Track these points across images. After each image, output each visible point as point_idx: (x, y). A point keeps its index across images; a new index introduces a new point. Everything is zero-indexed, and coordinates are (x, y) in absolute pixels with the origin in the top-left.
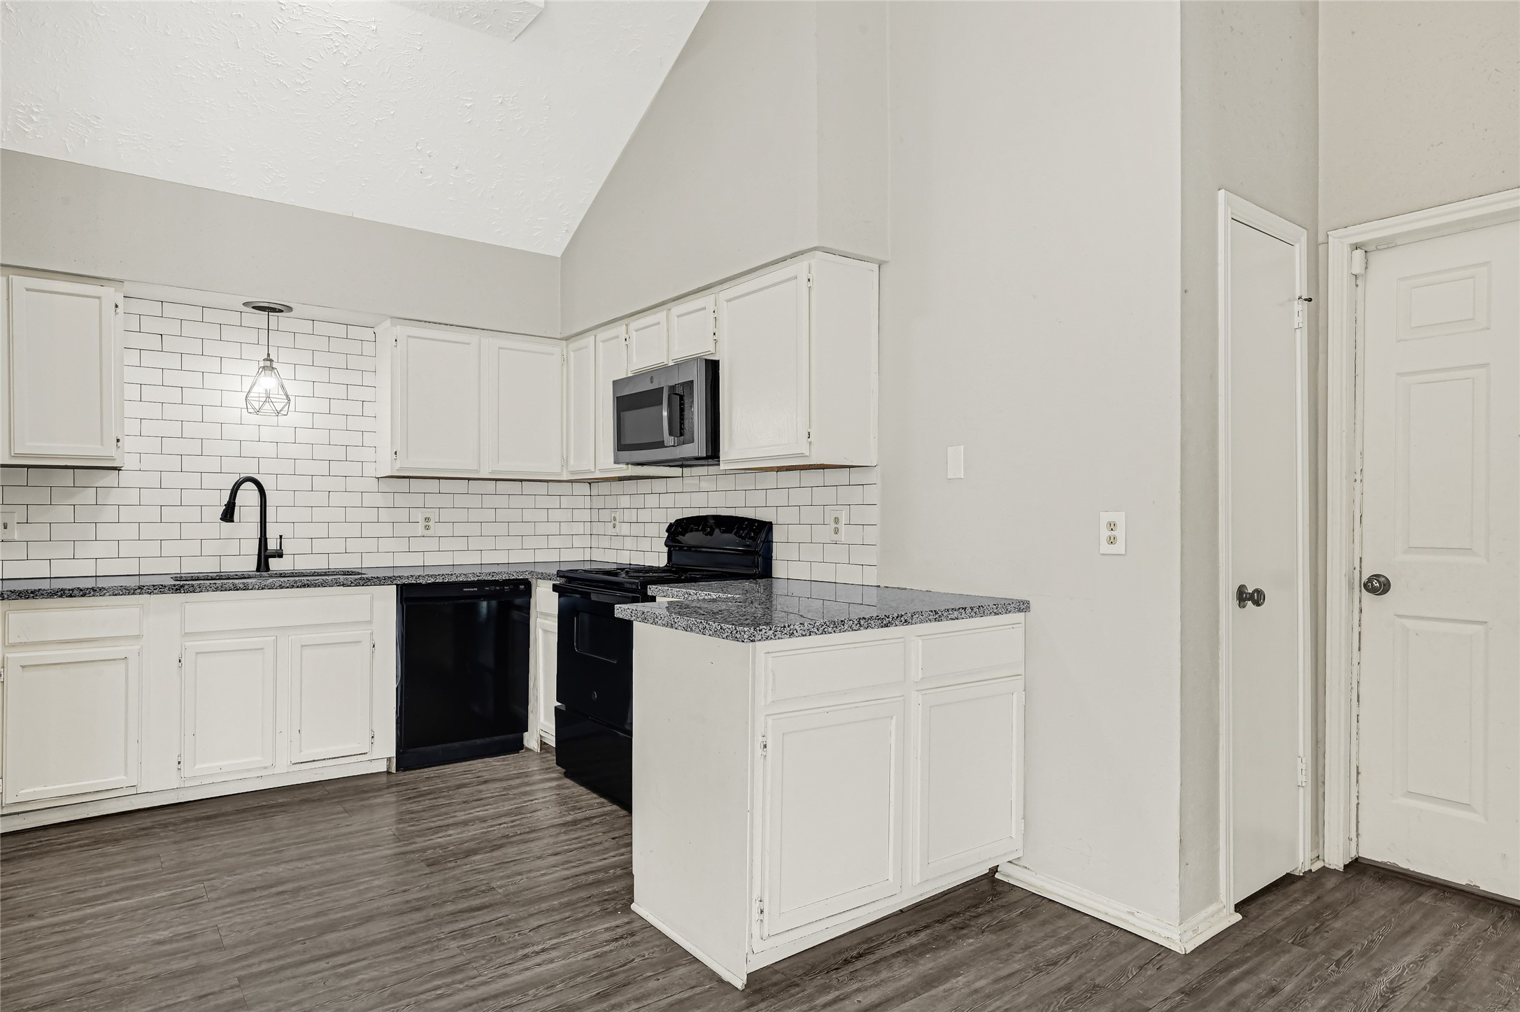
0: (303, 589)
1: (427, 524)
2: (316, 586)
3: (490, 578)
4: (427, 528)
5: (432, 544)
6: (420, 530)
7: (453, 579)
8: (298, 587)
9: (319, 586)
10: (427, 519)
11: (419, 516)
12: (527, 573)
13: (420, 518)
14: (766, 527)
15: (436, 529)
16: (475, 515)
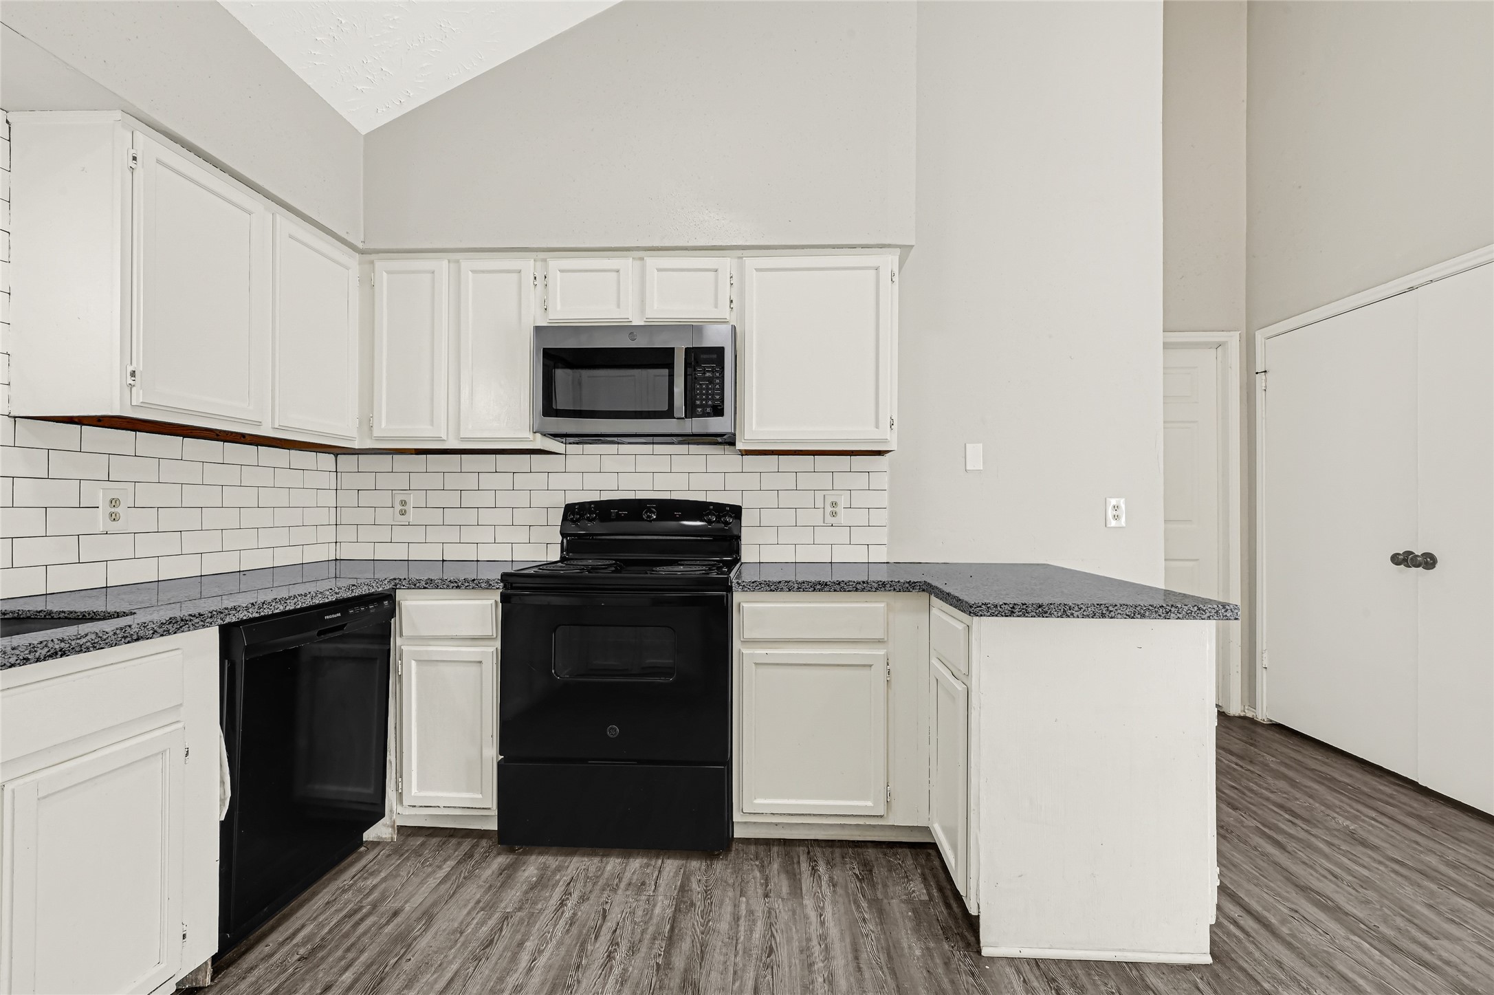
0: (51, 662)
1: (113, 510)
2: (81, 649)
3: (349, 595)
4: (114, 517)
5: (121, 546)
6: (100, 520)
7: (308, 602)
8: (38, 660)
9: (88, 650)
10: (114, 502)
11: (99, 495)
12: (386, 582)
13: (101, 499)
14: (736, 511)
15: (130, 519)
16: (193, 496)
